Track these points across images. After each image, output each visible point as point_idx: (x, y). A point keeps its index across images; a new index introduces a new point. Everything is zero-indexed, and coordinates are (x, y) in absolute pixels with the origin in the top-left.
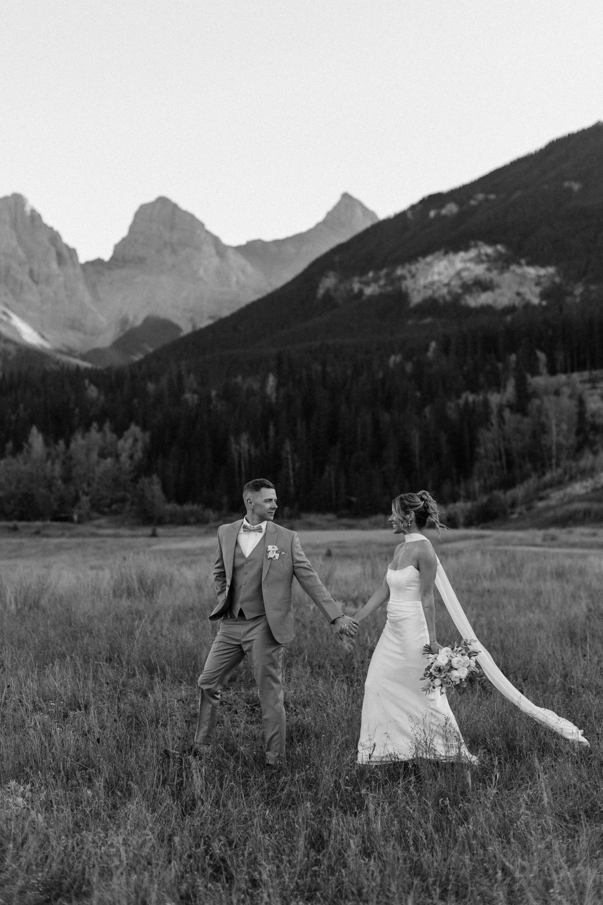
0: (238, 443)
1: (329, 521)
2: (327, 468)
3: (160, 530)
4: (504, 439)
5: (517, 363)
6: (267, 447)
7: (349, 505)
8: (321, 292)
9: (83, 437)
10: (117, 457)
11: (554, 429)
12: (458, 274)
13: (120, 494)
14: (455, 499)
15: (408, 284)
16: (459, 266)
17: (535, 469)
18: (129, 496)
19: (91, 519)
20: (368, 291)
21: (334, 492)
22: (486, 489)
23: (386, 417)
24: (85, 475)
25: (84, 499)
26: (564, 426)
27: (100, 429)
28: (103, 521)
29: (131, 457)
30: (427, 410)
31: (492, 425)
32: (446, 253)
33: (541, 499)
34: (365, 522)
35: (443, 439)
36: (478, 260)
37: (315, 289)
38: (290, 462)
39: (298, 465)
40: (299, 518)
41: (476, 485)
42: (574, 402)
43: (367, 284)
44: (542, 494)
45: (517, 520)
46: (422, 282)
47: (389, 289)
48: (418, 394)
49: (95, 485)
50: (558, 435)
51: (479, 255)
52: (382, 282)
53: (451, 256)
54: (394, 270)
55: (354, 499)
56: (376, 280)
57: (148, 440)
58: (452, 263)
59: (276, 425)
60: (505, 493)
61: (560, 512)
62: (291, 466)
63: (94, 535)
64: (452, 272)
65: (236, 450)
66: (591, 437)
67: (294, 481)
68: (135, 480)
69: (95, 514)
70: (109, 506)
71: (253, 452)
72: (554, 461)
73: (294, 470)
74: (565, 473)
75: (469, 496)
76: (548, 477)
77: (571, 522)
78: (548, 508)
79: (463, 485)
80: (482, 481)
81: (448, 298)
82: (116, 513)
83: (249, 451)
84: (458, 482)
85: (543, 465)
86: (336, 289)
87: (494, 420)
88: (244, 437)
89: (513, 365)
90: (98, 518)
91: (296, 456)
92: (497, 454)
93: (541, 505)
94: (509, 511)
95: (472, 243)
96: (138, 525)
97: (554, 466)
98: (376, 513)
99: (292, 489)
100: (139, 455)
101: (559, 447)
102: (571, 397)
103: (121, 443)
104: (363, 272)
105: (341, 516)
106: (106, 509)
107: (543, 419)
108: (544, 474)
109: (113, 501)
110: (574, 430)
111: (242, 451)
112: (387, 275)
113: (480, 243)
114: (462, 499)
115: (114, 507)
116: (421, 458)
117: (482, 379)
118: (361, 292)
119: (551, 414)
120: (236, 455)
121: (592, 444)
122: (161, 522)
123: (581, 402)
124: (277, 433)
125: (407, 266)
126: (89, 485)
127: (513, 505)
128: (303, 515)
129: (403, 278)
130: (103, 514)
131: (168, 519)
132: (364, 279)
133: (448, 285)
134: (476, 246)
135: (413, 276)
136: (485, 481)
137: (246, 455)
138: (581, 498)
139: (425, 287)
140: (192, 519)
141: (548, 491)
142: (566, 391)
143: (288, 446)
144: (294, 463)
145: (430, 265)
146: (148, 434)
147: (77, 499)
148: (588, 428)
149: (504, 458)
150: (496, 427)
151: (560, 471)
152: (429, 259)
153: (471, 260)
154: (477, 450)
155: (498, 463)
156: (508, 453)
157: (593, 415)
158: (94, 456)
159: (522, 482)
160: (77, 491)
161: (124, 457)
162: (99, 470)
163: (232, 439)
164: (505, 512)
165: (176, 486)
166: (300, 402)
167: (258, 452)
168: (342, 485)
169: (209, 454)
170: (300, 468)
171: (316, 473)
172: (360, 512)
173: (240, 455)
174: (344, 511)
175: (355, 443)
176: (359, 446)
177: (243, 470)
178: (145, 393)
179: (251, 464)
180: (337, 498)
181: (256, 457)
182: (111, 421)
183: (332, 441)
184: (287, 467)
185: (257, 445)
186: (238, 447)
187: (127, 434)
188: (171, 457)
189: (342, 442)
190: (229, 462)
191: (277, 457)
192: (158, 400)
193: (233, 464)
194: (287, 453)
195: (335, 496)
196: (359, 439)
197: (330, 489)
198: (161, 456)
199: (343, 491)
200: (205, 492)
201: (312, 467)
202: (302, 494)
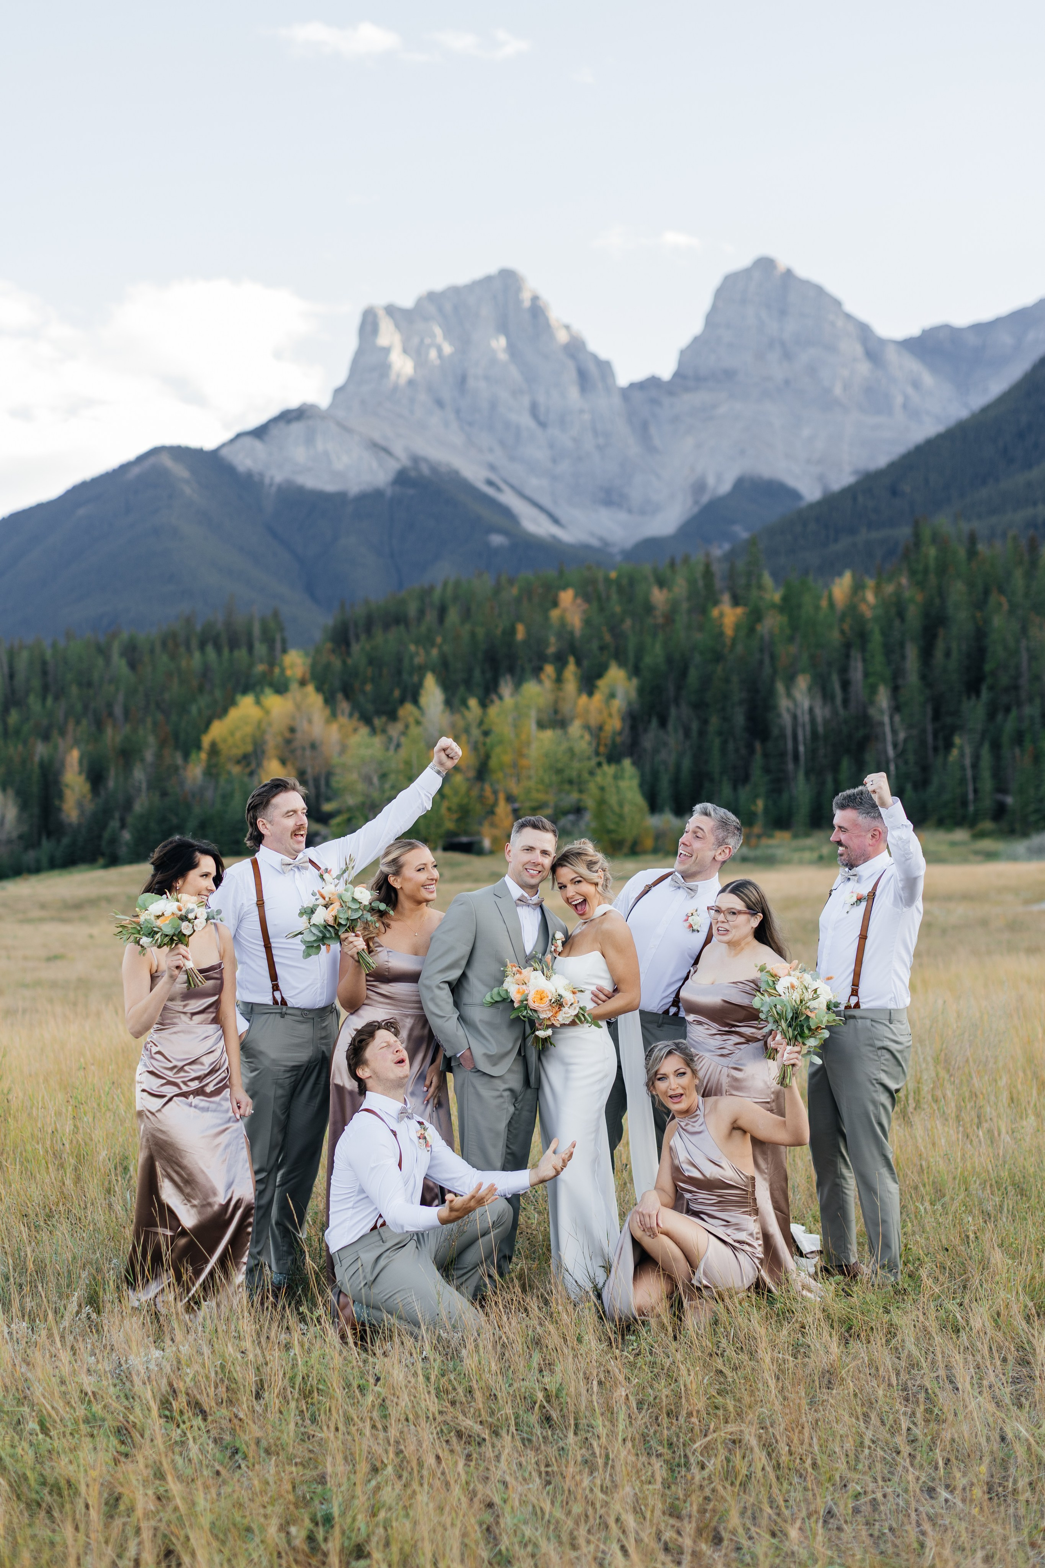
0: (789, 695)
1: (953, 844)
2: (956, 740)
6: (846, 703)
7: (999, 812)
9: (515, 692)
10: (565, 726)
13: (573, 797)
18: (587, 801)
21: (970, 788)
24: (513, 763)
25: (502, 807)
27: (557, 677)
29: (601, 728)
34: (1020, 846)
38: (886, 729)
39: (901, 735)
55: (1009, 800)
57: (633, 694)
59: (864, 658)
62: (888, 736)
65: (788, 710)
67: (897, 767)
71: (818, 712)
73: (895, 745)
82: (567, 831)
83: (811, 710)
88: (802, 683)
91: (898, 719)
100: (615, 724)
103: (584, 701)
105: (980, 835)
109: (560, 811)
111: (799, 713)
120: (787, 719)
122: (634, 851)
124: (866, 675)
126: (520, 780)
131: (649, 843)
137: (807, 718)
143: (882, 699)
144: (894, 733)
146: (635, 683)
147: (491, 807)
158: (530, 726)
160: (494, 795)
162: (536, 753)
163: (780, 687)
165: (676, 781)
166: (913, 613)
167: (827, 712)
168: (986, 774)
169: (739, 719)
170: (906, 740)
171: (936, 749)
172: (1018, 826)
173: (795, 717)
174: (988, 825)
175: (1016, 688)
176: (1023, 695)
177: (801, 749)
178: (649, 608)
179: (815, 735)
180: (976, 800)
181: (826, 722)
182: (578, 663)
183: (973, 686)
184: (884, 740)
185: (827, 696)
186: (791, 705)
187: (602, 684)
188: (670, 726)
189: (991, 688)
190: (775, 732)
191: (864, 720)
192: (669, 619)
193: (783, 736)
194: (881, 712)
195: (971, 796)
196: (1024, 681)
197: (963, 781)
198: (654, 723)
199: (987, 784)
200: (727, 790)
201: (929, 739)
202: (909, 792)
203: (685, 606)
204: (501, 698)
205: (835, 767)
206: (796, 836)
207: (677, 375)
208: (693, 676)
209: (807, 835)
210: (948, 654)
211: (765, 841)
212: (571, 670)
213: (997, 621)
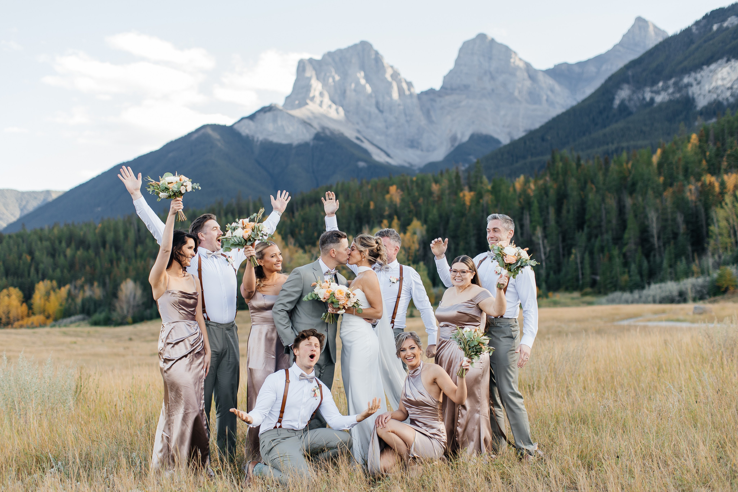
1: (573, 299)
2: (574, 251)
6: (522, 234)
7: (594, 284)
8: (617, 102)
14: (687, 275)
15: (694, 91)
21: (580, 273)
22: (718, 265)
23: (629, 202)
27: (389, 224)
29: (409, 248)
30: (668, 193)
31: (726, 204)
34: (604, 299)
35: (680, 219)
37: (611, 100)
38: (541, 246)
39: (548, 249)
40: (547, 297)
41: (709, 261)
43: (658, 92)
46: (707, 87)
48: (661, 180)
52: (671, 90)
54: (681, 79)
55: (598, 278)
56: (666, 88)
59: (530, 214)
62: (542, 250)
67: (546, 264)
73: (545, 254)
75: (703, 272)
79: (697, 261)
80: (716, 258)
84: (694, 260)
86: (630, 100)
87: (729, 199)
91: (546, 241)
92: (731, 231)
98: (615, 290)
99: (543, 272)
100: (416, 246)
104: (654, 83)
105: (585, 294)
112: (676, 84)
114: (695, 275)
116: (659, 238)
118: (652, 100)
124: (531, 222)
125: (693, 74)
128: (550, 294)
129: (689, 85)
132: (655, 88)
135: (699, 83)
136: (720, 257)
139: (710, 92)
143: (539, 233)
144: (545, 248)
145: (714, 72)
146: (426, 227)
150: (729, 205)
152: (713, 67)
154: (712, 228)
155: (730, 240)
166: (552, 193)
168: (587, 266)
170: (550, 251)
171: (564, 255)
172: (602, 290)
174: (588, 290)
175: (600, 226)
176: (604, 230)
178: (431, 193)
180: (583, 278)
182: (399, 219)
183: (580, 226)
184: (540, 251)
187: (410, 228)
189: (589, 227)
191: (531, 242)
192: (440, 198)
194: (538, 238)
195: (580, 277)
196: (604, 223)
197: (576, 270)
199: (588, 271)
201: (561, 250)
202: (552, 275)
203: (447, 192)
207: (442, 88)
208: (452, 223)
210: (568, 211)
212: (395, 221)
213: (591, 196)
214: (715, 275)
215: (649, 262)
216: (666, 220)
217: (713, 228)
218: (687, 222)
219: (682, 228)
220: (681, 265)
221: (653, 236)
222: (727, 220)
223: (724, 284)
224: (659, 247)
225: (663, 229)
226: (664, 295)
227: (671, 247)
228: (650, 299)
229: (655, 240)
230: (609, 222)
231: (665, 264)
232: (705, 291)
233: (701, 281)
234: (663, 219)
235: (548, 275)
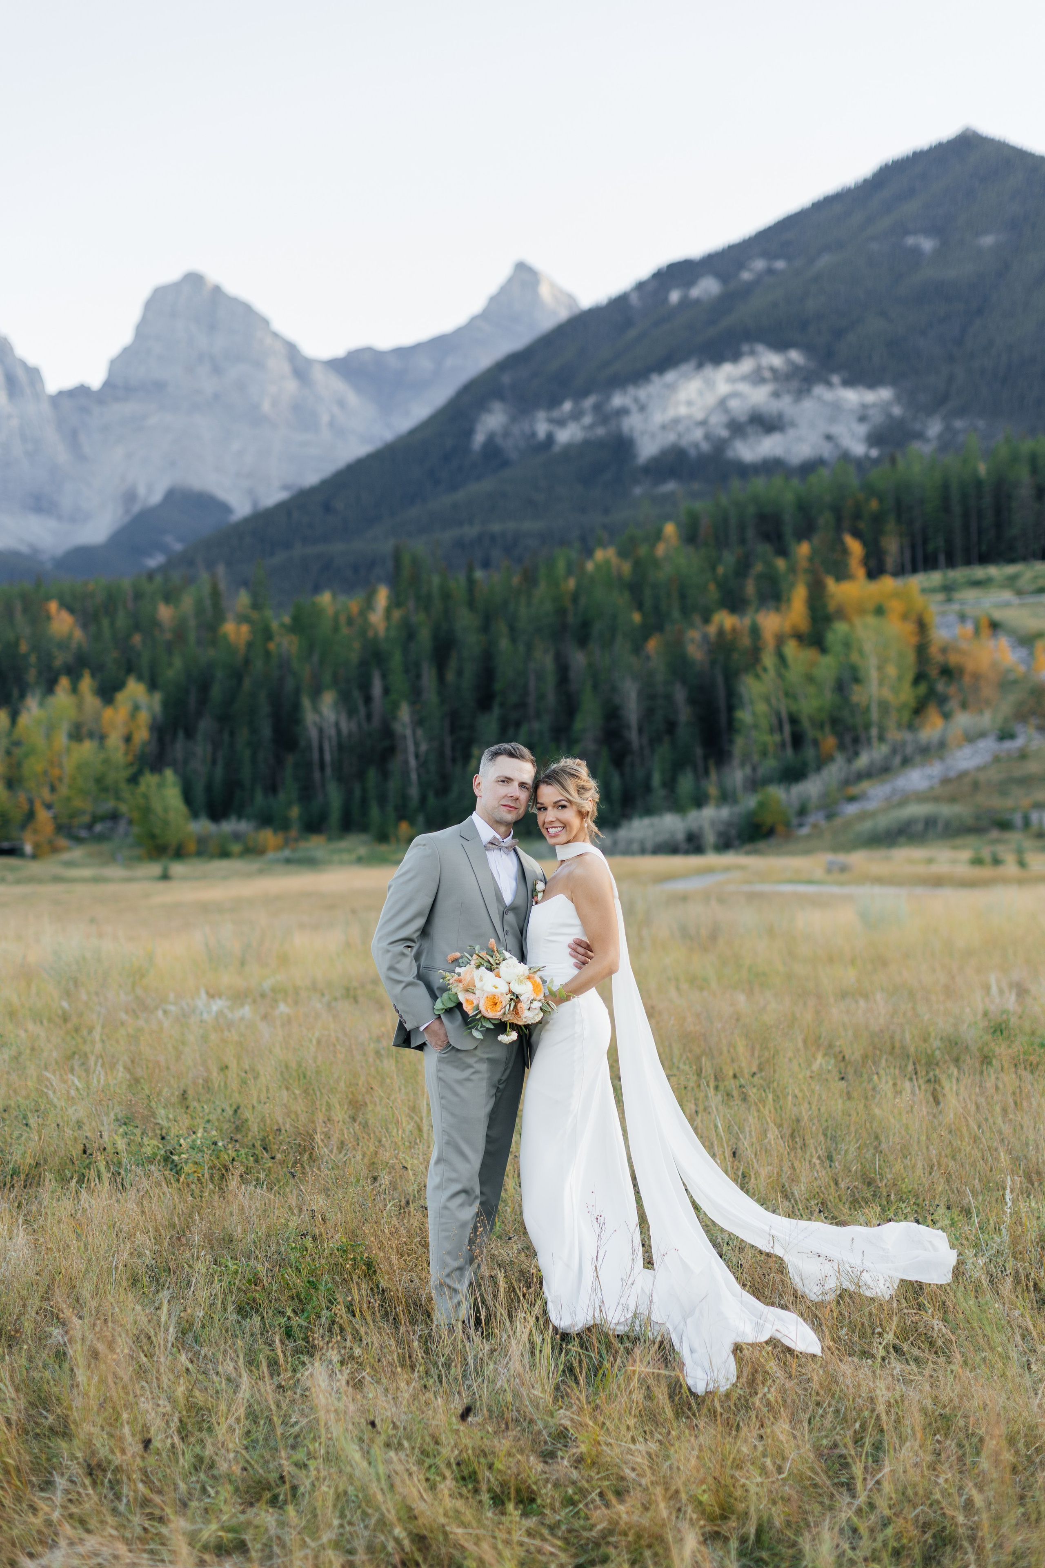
0: (316, 709)
3: (178, 868)
4: (787, 694)
5: (811, 559)
6: (369, 717)
8: (479, 438)
9: (41, 704)
10: (102, 738)
11: (874, 674)
12: (722, 403)
13: (110, 804)
14: (699, 801)
15: (633, 423)
16: (723, 388)
17: (841, 747)
18: (123, 808)
19: (55, 850)
20: (565, 435)
22: (754, 784)
23: (578, 659)
24: (45, 773)
25: (43, 816)
26: (892, 671)
27: (74, 690)
28: (77, 853)
29: (128, 739)
30: (653, 645)
31: (765, 669)
32: (700, 366)
33: (852, 799)
35: (680, 695)
36: (757, 378)
37: (469, 433)
38: (409, 742)
39: (424, 747)
41: (737, 776)
42: (910, 627)
43: (561, 423)
44: (854, 790)
45: (809, 837)
46: (658, 418)
47: (601, 431)
48: (637, 617)
49: (64, 790)
50: (881, 683)
51: (758, 370)
52: (587, 420)
53: (708, 370)
54: (608, 398)
56: (576, 415)
57: (157, 707)
58: (710, 384)
59: (384, 677)
60: (788, 790)
61: (883, 822)
62: (411, 749)
63: (57, 879)
64: (711, 400)
65: (315, 724)
66: (940, 687)
67: (419, 776)
68: (134, 780)
69: (62, 842)
70: (90, 827)
71: (343, 725)
72: (874, 732)
73: (417, 756)
74: (894, 751)
75: (726, 797)
76: (863, 760)
77: (902, 839)
78: (863, 816)
79: (713, 776)
80: (748, 770)
81: (705, 447)
82: (101, 838)
83: (337, 725)
84: (707, 772)
85: (856, 741)
86: (506, 434)
87: (768, 660)
88: (328, 699)
89: (803, 564)
90: (68, 849)
91: (420, 732)
92: (774, 721)
93: (851, 809)
94: (795, 821)
95: (745, 348)
96: (140, 859)
97: (875, 740)
99: (414, 792)
100: (142, 735)
101: (884, 707)
102: (905, 617)
103: (108, 713)
104: (554, 402)
106: (83, 833)
107: (855, 657)
108: (856, 754)
109: (96, 819)
110: (910, 676)
111: (324, 725)
112: (597, 408)
113: (760, 348)
114: (712, 803)
115: (98, 828)
116: (640, 730)
117: (750, 588)
118: (550, 439)
119: (868, 647)
120: (313, 732)
121: (942, 700)
122: (179, 854)
123: (922, 626)
124: (386, 691)
125: (631, 390)
126: (53, 789)
127: (802, 812)
129: (623, 412)
130: (78, 840)
131: (192, 847)
132: (556, 414)
133: (703, 423)
134: (752, 353)
135: (642, 408)
136: (754, 769)
137: (333, 732)
138: (921, 797)
139: (664, 427)
140: (236, 848)
141: (865, 785)
142: (896, 606)
143: (405, 713)
144: (417, 745)
145: (672, 387)
146: (158, 697)
147: (30, 816)
148: (934, 672)
149: (787, 729)
150: (772, 672)
151: (884, 749)
152: (670, 376)
153: (744, 378)
154: (739, 715)
155: (777, 738)
156: (794, 720)
157: (944, 650)
158: (62, 739)
159: (819, 768)
160: (31, 802)
161: (114, 740)
162: (69, 764)
163: (306, 702)
164: (787, 824)
165: (209, 788)
166: (425, 635)
167: (354, 726)
169: (267, 731)
170: (426, 752)
171: (454, 760)
173: (321, 731)
175: (524, 705)
176: (532, 712)
177: (328, 757)
178: (155, 623)
179: (341, 747)
181: (350, 735)
182: (93, 675)
183: (484, 703)
184: (405, 751)
185: (351, 713)
186: (317, 718)
187: (121, 697)
188: (199, 737)
189: (502, 705)
190: (302, 743)
191: (387, 732)
192: (180, 633)
193: (309, 747)
194: (404, 725)
196: (531, 699)
198: (181, 735)
200: (259, 798)
201: (448, 752)
202: (431, 800)
203: (192, 623)
204: (29, 710)
205: (361, 775)
206: (330, 839)
207: (107, 384)
208: (217, 691)
209: (340, 838)
210: (460, 673)
211: (303, 845)
212: (86, 683)
213: (504, 644)
214: (751, 802)
215: (622, 775)
216: (652, 697)
217: (744, 716)
218: (692, 701)
219: (684, 714)
220: (686, 783)
221: (628, 727)
222: (767, 700)
223: (768, 819)
224: (641, 748)
225: (649, 713)
226: (660, 838)
227: (664, 750)
228: (635, 847)
229: (633, 736)
230: (541, 697)
231: (656, 779)
232: (733, 832)
233: (725, 812)
234: (649, 696)
235: (423, 799)
